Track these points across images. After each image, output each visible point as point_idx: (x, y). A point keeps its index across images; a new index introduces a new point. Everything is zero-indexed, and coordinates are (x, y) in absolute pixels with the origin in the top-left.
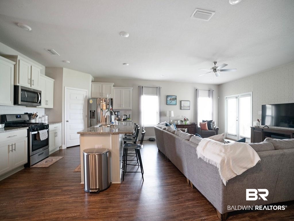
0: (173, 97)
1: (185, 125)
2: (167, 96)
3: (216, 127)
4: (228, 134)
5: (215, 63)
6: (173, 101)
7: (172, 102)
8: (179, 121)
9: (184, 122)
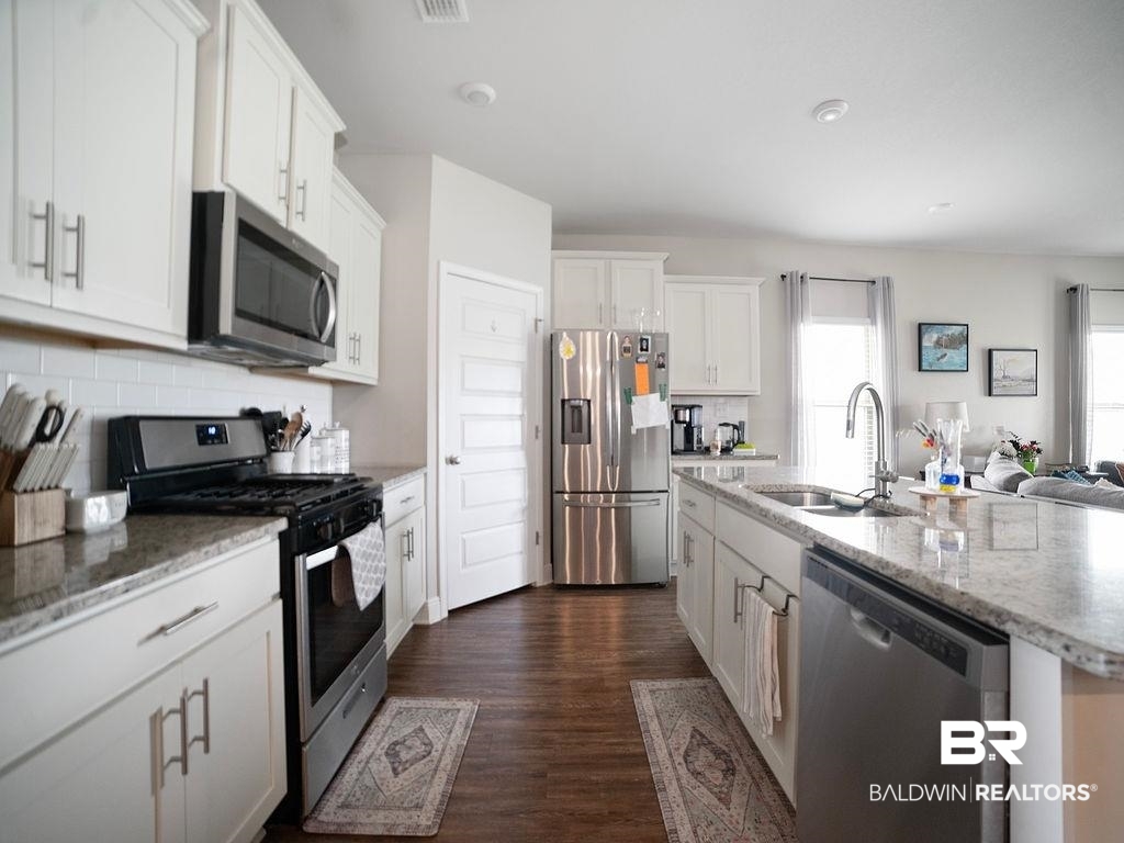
0: (950, 333)
2: (922, 328)
6: (950, 353)
7: (945, 359)
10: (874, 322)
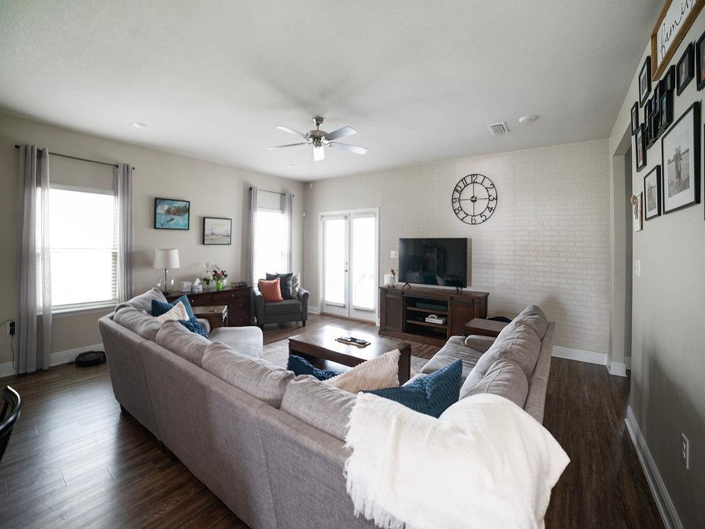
0: (177, 205)
1: (218, 293)
2: (157, 201)
3: (300, 290)
4: (327, 305)
5: (319, 120)
6: (177, 218)
8: (198, 281)
9: (214, 282)
10: (116, 194)
